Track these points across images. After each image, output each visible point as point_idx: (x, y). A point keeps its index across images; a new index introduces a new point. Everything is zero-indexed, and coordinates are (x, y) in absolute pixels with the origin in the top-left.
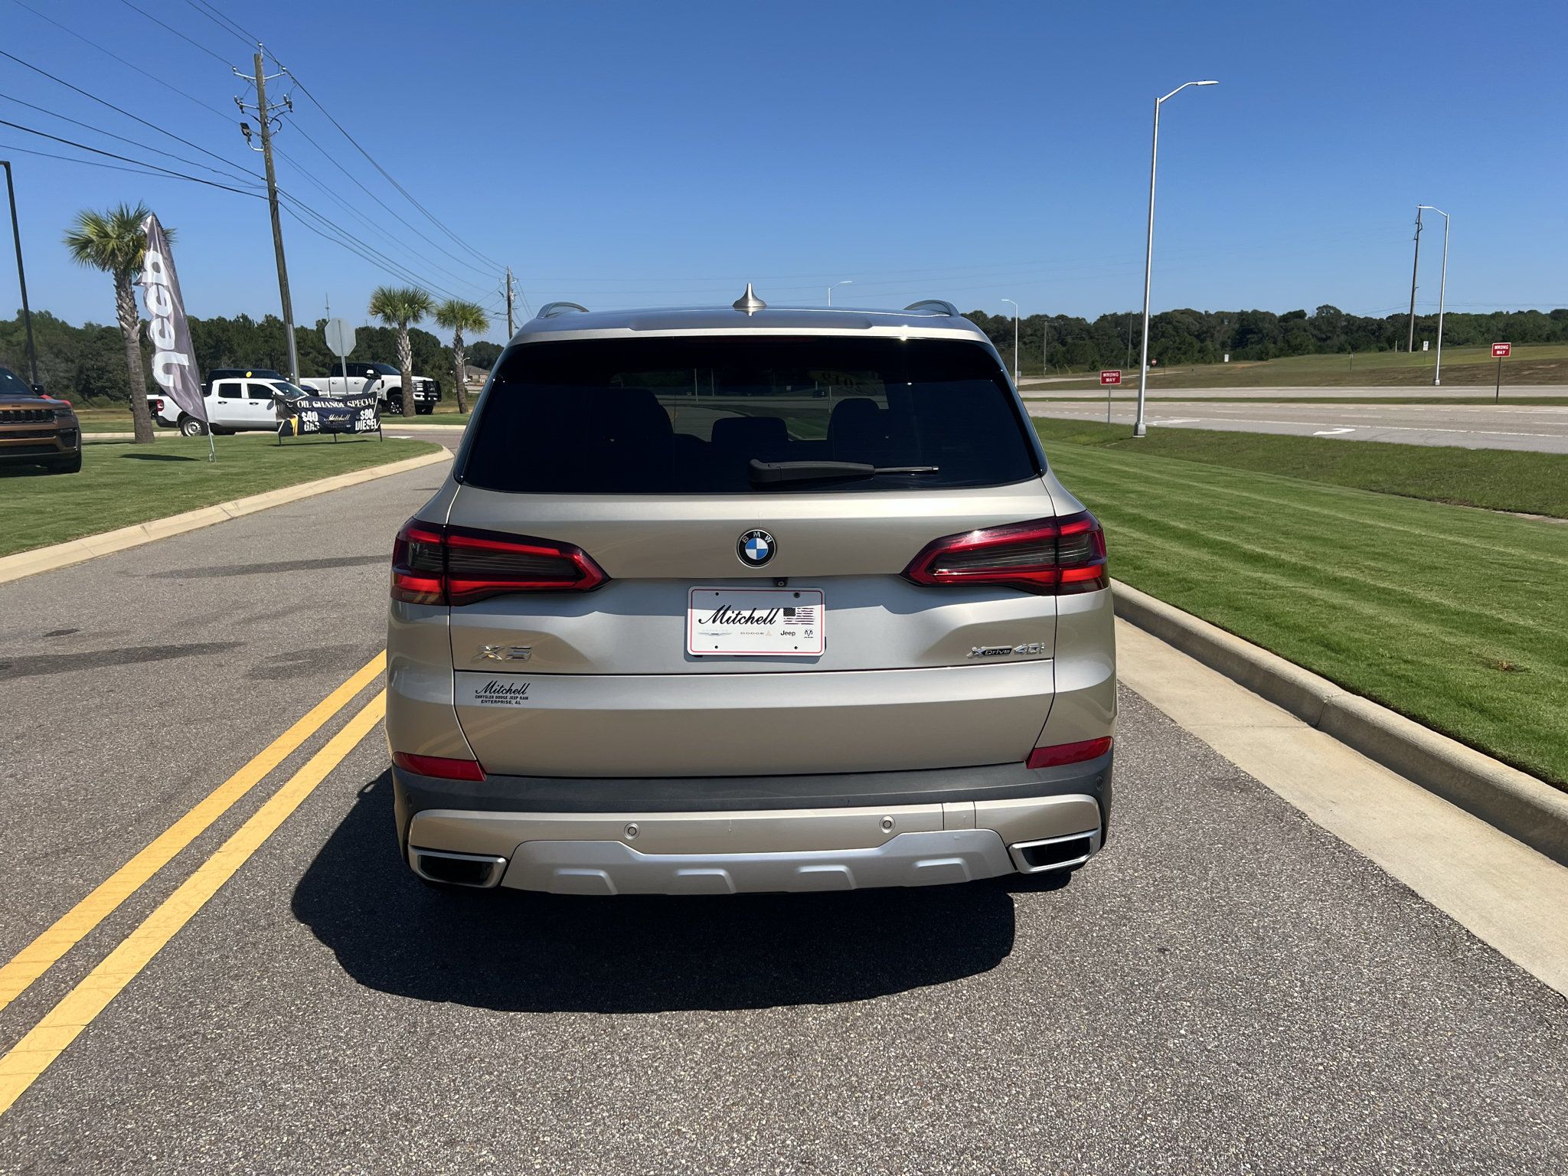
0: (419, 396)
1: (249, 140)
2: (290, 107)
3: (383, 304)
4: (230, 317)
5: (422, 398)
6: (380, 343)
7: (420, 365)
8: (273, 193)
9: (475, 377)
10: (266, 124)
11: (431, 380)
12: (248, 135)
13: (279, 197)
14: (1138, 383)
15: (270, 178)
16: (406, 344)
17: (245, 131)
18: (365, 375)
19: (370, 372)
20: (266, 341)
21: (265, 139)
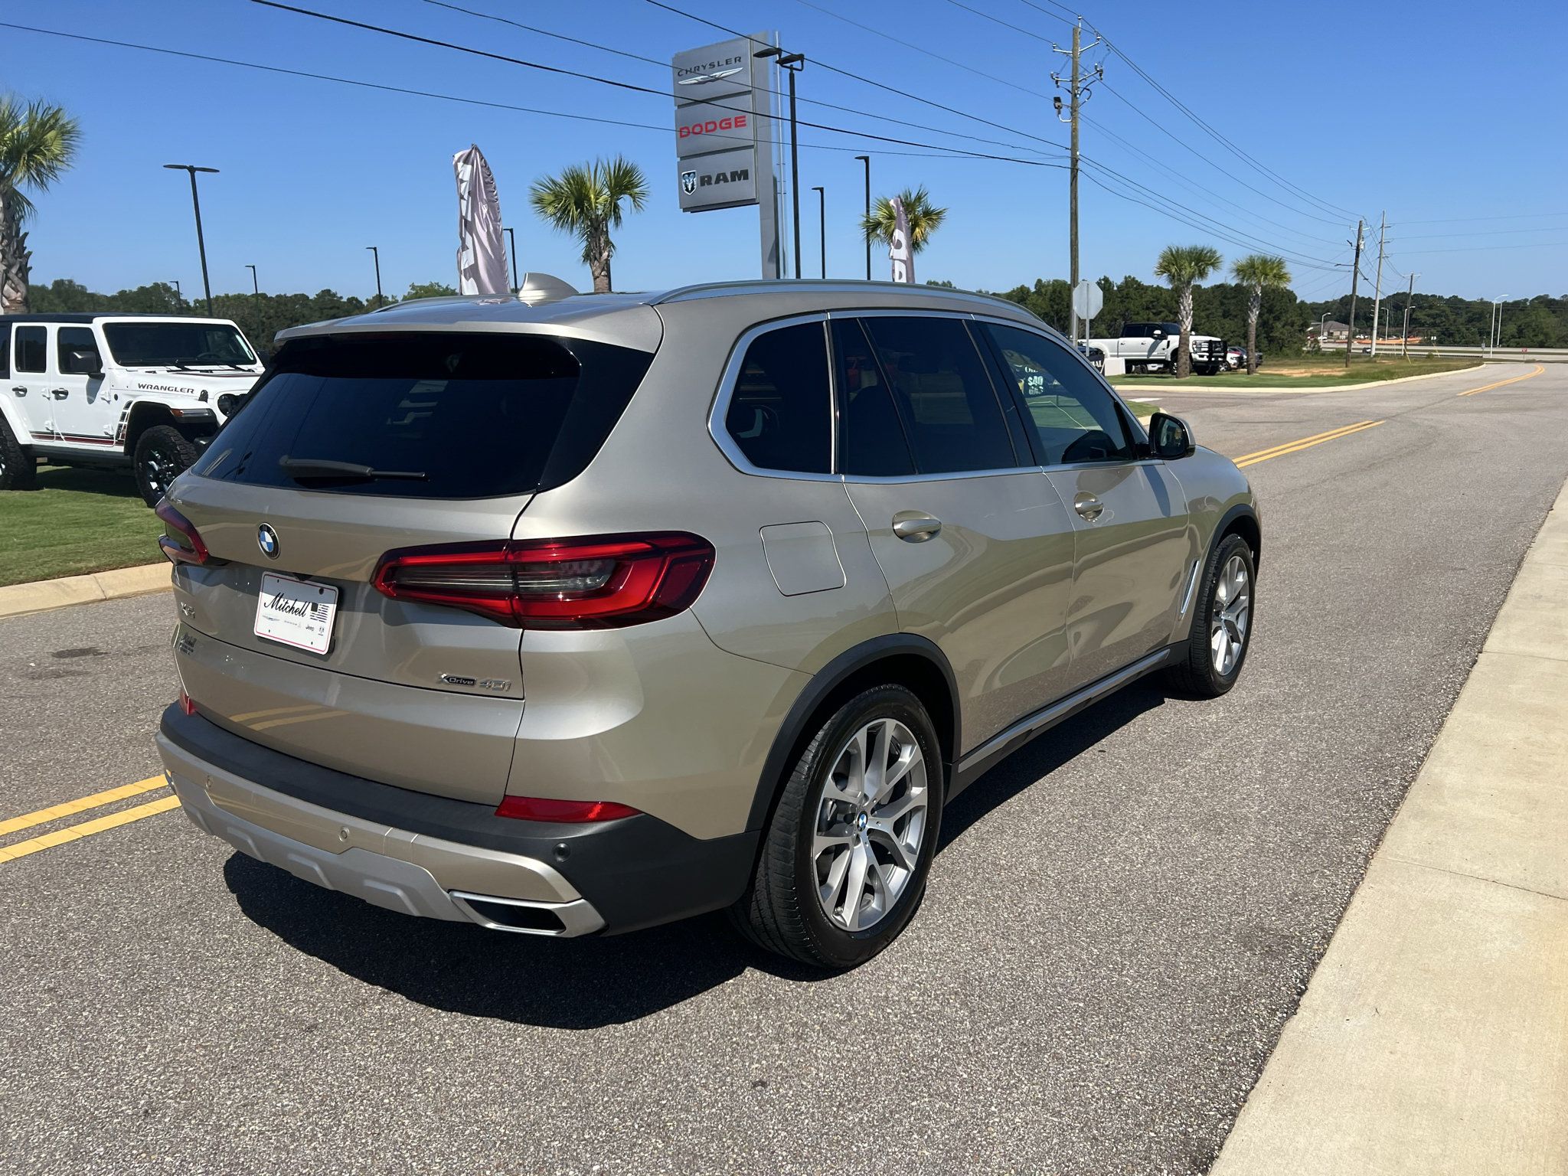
0: (1202, 356)
1: (1059, 113)
2: (1101, 75)
3: (1170, 263)
5: (1205, 359)
6: (1233, 301)
7: (1271, 322)
8: (1075, 161)
9: (1336, 334)
10: (1075, 95)
11: (1219, 340)
12: (1059, 108)
13: (1080, 165)
15: (1074, 148)
16: (1188, 302)
17: (1057, 104)
18: (1151, 335)
19: (1158, 332)
20: (1122, 302)
21: (1074, 110)
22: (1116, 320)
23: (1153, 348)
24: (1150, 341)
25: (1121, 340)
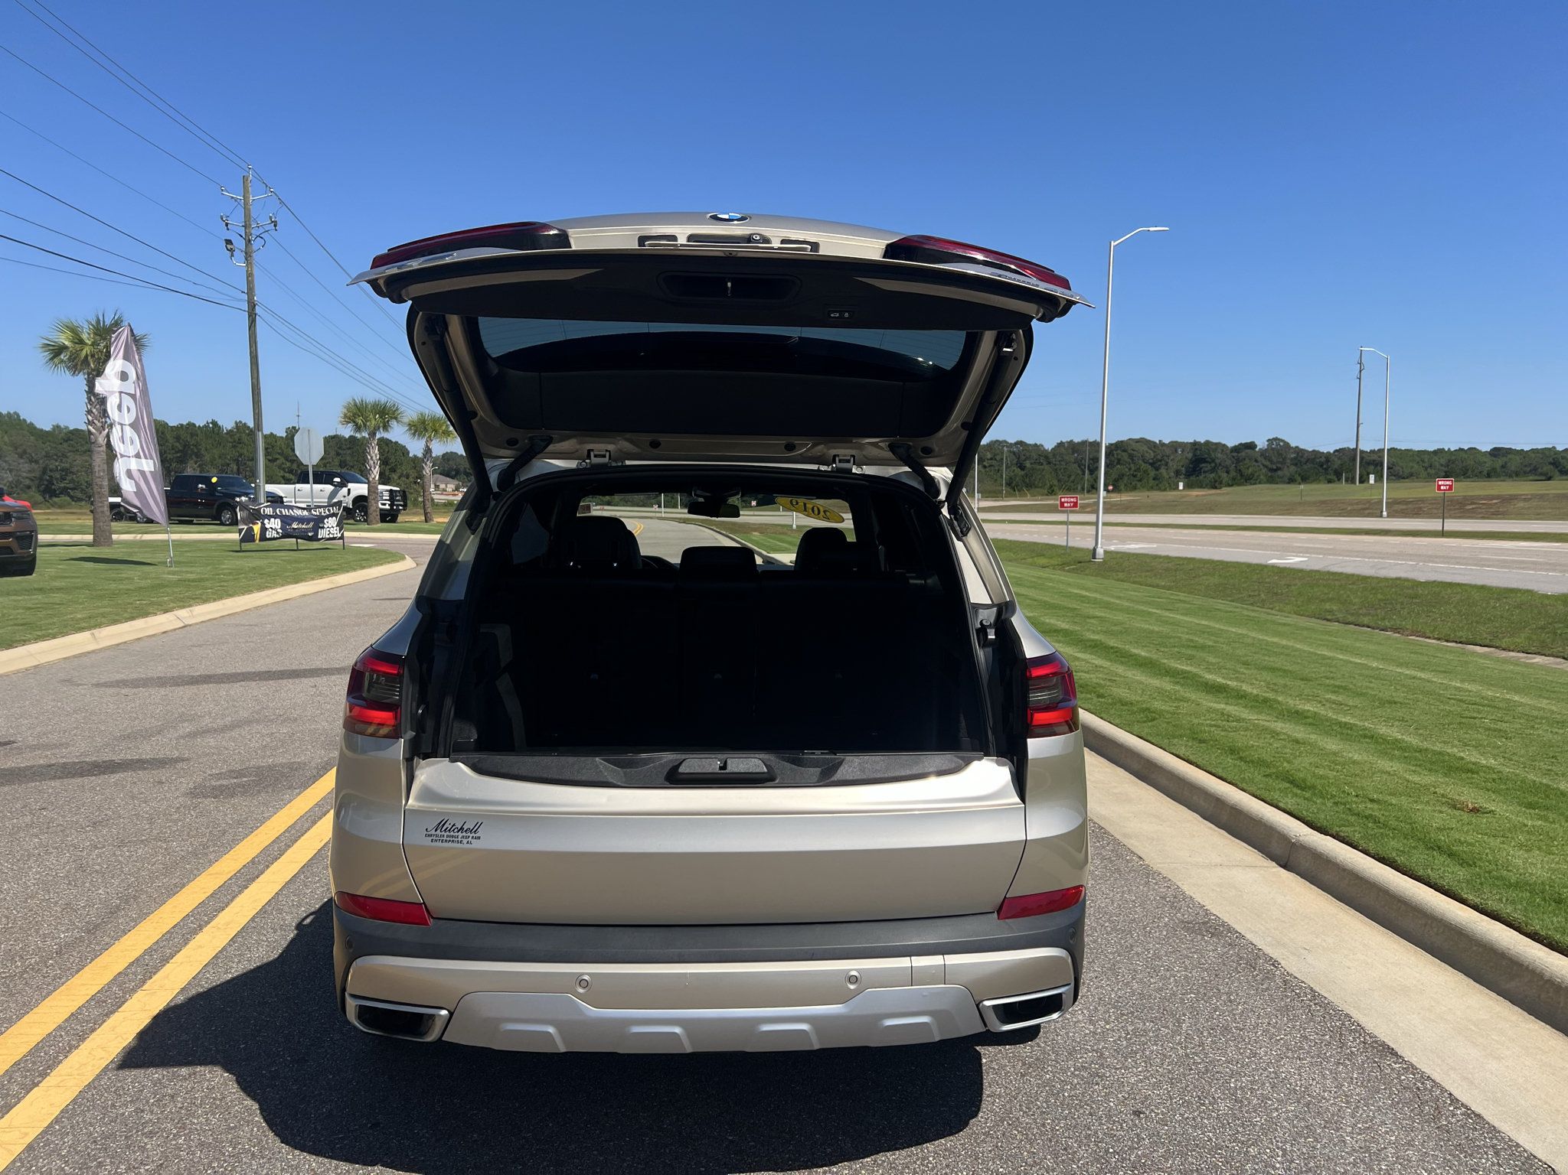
0: (385, 504)
1: (232, 255)
2: (275, 226)
3: (354, 415)
4: (200, 422)
5: (387, 507)
6: (349, 452)
7: (387, 473)
8: (252, 306)
9: (442, 486)
10: (250, 241)
11: (398, 489)
12: (231, 251)
13: (258, 310)
14: (1096, 508)
15: (250, 292)
16: (374, 453)
17: (229, 247)
18: (331, 483)
19: (337, 480)
20: (234, 447)
21: (248, 256)
22: (228, 465)
23: (333, 494)
24: (329, 488)
25: (299, 486)
